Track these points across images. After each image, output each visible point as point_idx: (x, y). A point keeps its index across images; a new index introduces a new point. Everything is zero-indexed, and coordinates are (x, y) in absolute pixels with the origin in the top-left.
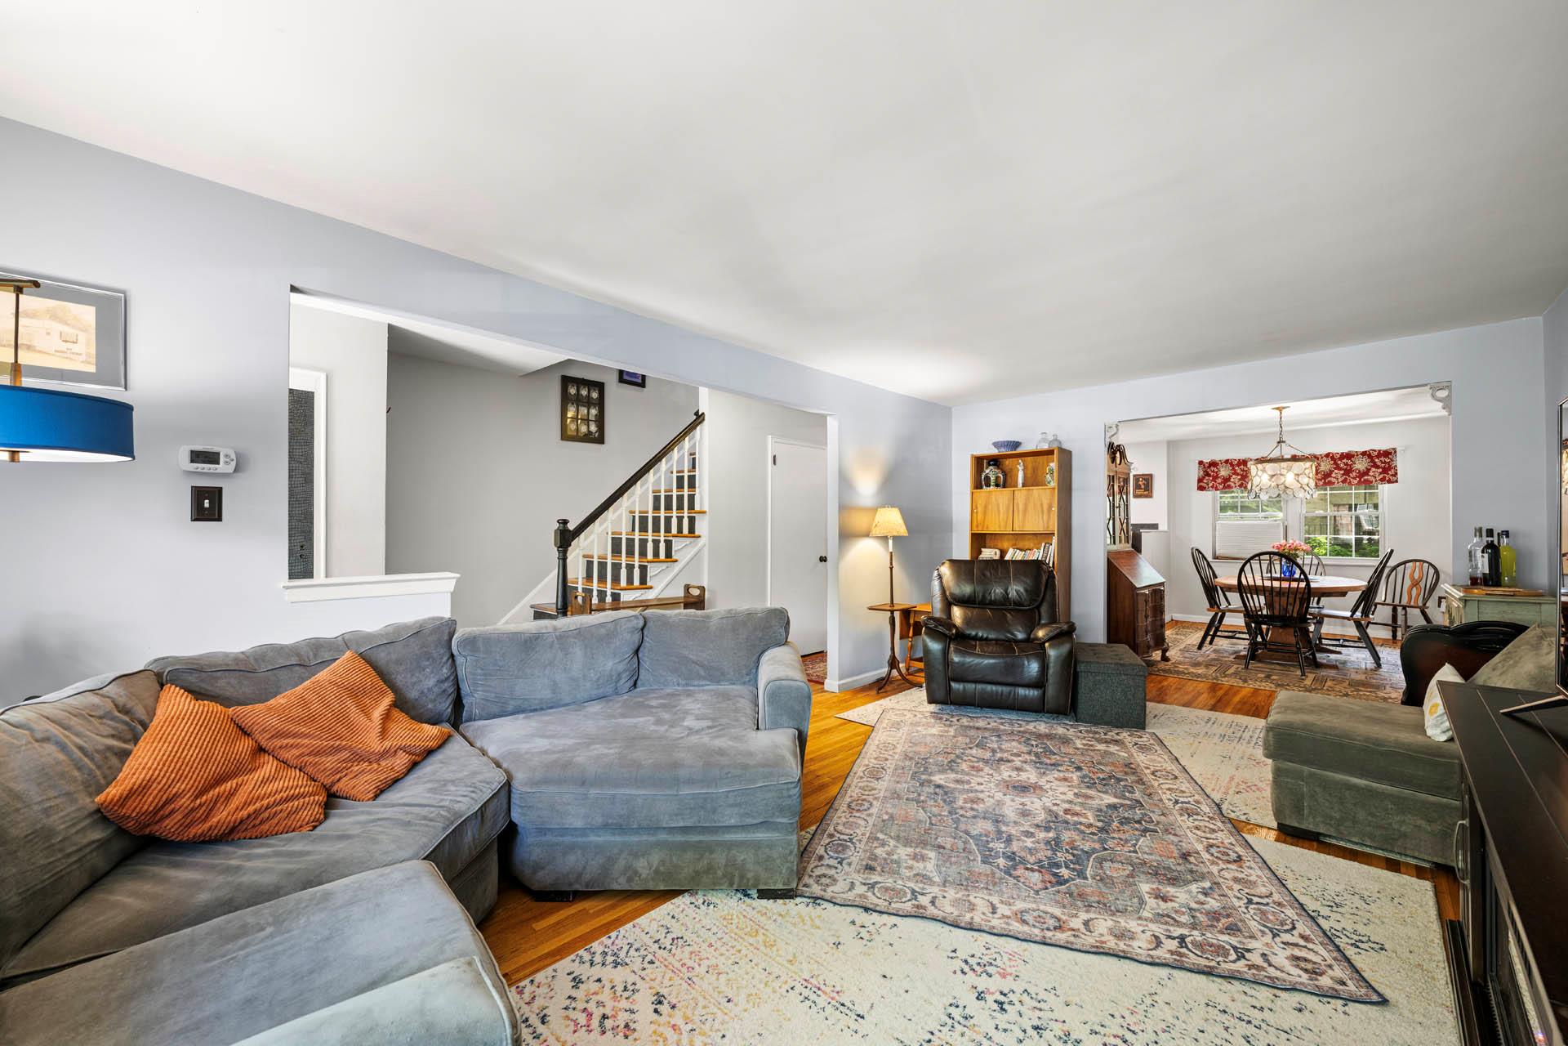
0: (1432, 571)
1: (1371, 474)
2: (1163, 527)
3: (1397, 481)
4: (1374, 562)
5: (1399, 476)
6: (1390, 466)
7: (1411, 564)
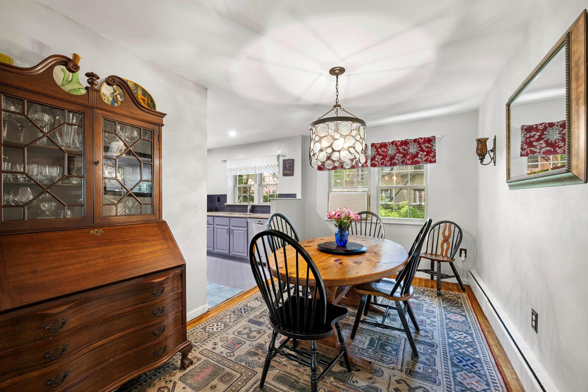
0: (457, 230)
1: (419, 156)
2: (299, 196)
3: (435, 162)
4: (421, 222)
5: (437, 157)
6: (431, 150)
7: (443, 224)
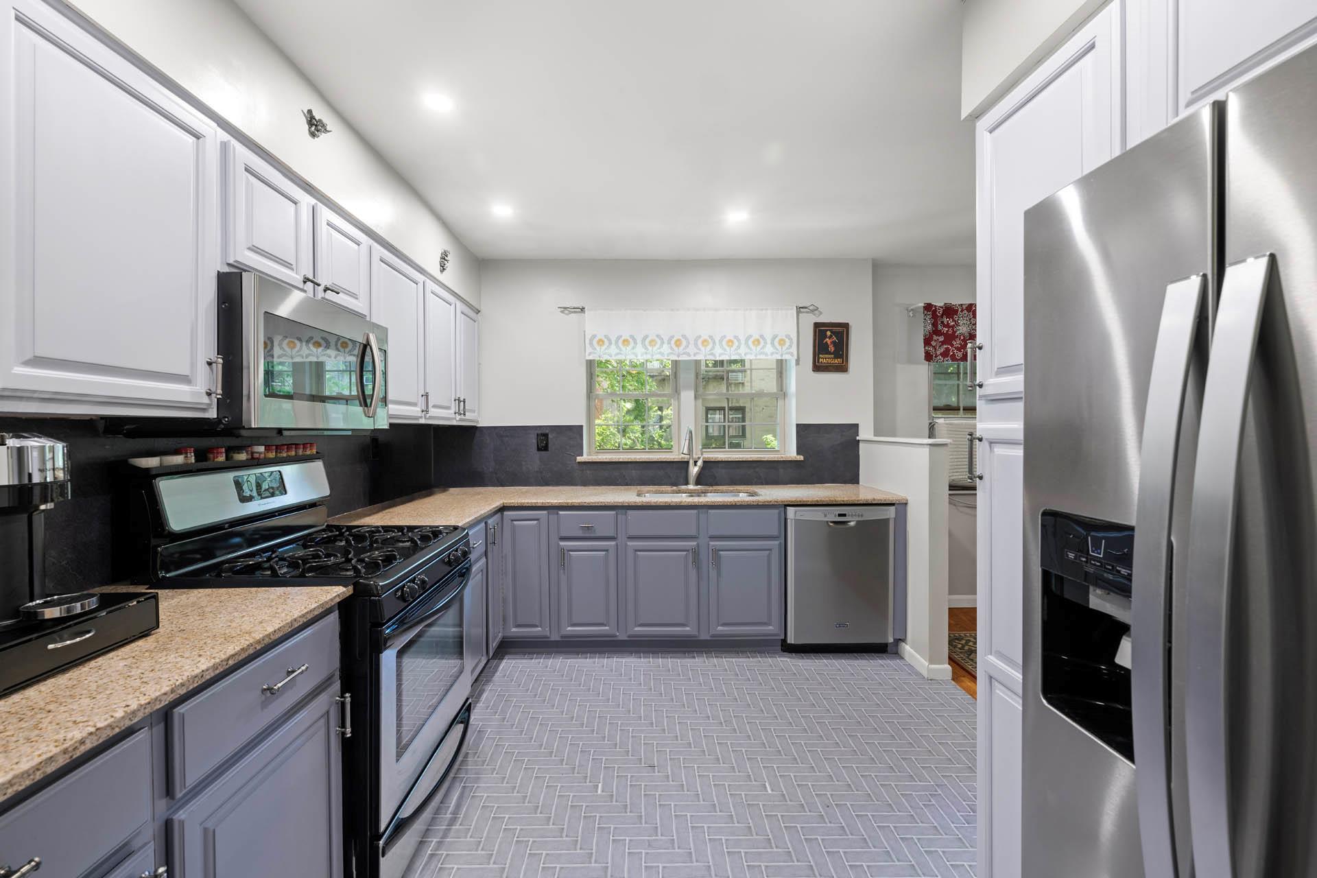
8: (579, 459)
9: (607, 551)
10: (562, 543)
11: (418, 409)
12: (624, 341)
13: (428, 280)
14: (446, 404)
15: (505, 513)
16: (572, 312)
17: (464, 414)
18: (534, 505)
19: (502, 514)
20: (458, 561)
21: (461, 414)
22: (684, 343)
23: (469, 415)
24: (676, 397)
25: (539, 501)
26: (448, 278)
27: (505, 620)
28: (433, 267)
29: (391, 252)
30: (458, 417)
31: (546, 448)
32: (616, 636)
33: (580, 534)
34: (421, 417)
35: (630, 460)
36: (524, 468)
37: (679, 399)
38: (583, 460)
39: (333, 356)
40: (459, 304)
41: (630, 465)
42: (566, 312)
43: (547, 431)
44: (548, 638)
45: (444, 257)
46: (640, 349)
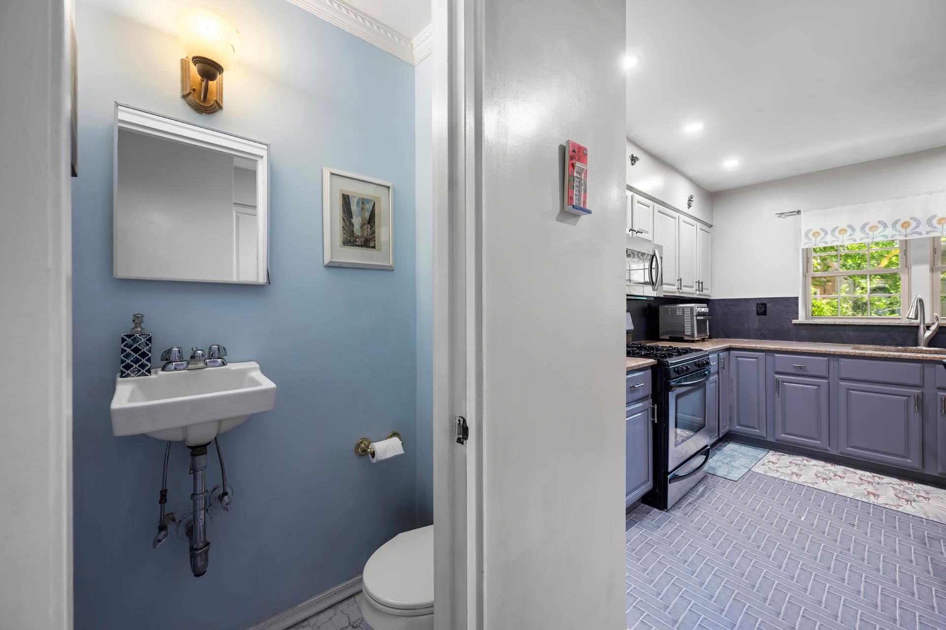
8: (794, 321)
9: (819, 386)
10: (777, 376)
11: (675, 288)
12: (841, 231)
13: (681, 215)
14: (690, 285)
15: (731, 352)
16: (788, 216)
17: (702, 291)
18: (754, 348)
19: (729, 352)
20: (703, 365)
21: (700, 291)
22: (914, 224)
23: (705, 292)
24: (906, 270)
25: (757, 346)
26: (694, 211)
27: (731, 419)
28: (683, 207)
29: (663, 206)
30: (698, 293)
31: (764, 313)
32: (828, 450)
33: (793, 371)
34: (677, 292)
35: (847, 324)
36: (746, 327)
37: (909, 273)
38: (798, 323)
39: (636, 262)
40: (699, 224)
41: (847, 328)
42: (783, 216)
43: (765, 302)
44: (765, 438)
45: (690, 200)
46: (858, 235)
